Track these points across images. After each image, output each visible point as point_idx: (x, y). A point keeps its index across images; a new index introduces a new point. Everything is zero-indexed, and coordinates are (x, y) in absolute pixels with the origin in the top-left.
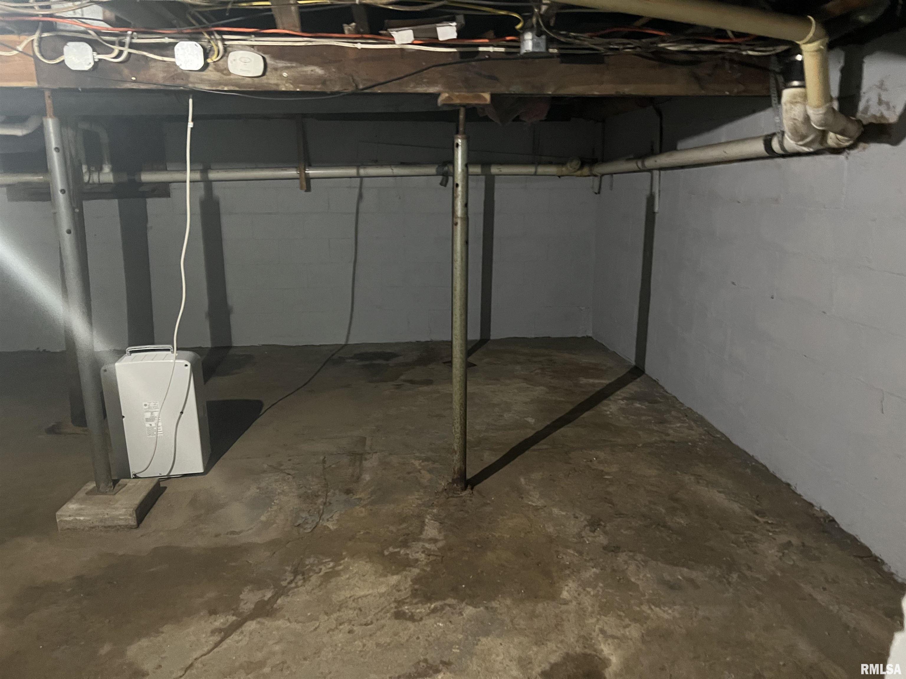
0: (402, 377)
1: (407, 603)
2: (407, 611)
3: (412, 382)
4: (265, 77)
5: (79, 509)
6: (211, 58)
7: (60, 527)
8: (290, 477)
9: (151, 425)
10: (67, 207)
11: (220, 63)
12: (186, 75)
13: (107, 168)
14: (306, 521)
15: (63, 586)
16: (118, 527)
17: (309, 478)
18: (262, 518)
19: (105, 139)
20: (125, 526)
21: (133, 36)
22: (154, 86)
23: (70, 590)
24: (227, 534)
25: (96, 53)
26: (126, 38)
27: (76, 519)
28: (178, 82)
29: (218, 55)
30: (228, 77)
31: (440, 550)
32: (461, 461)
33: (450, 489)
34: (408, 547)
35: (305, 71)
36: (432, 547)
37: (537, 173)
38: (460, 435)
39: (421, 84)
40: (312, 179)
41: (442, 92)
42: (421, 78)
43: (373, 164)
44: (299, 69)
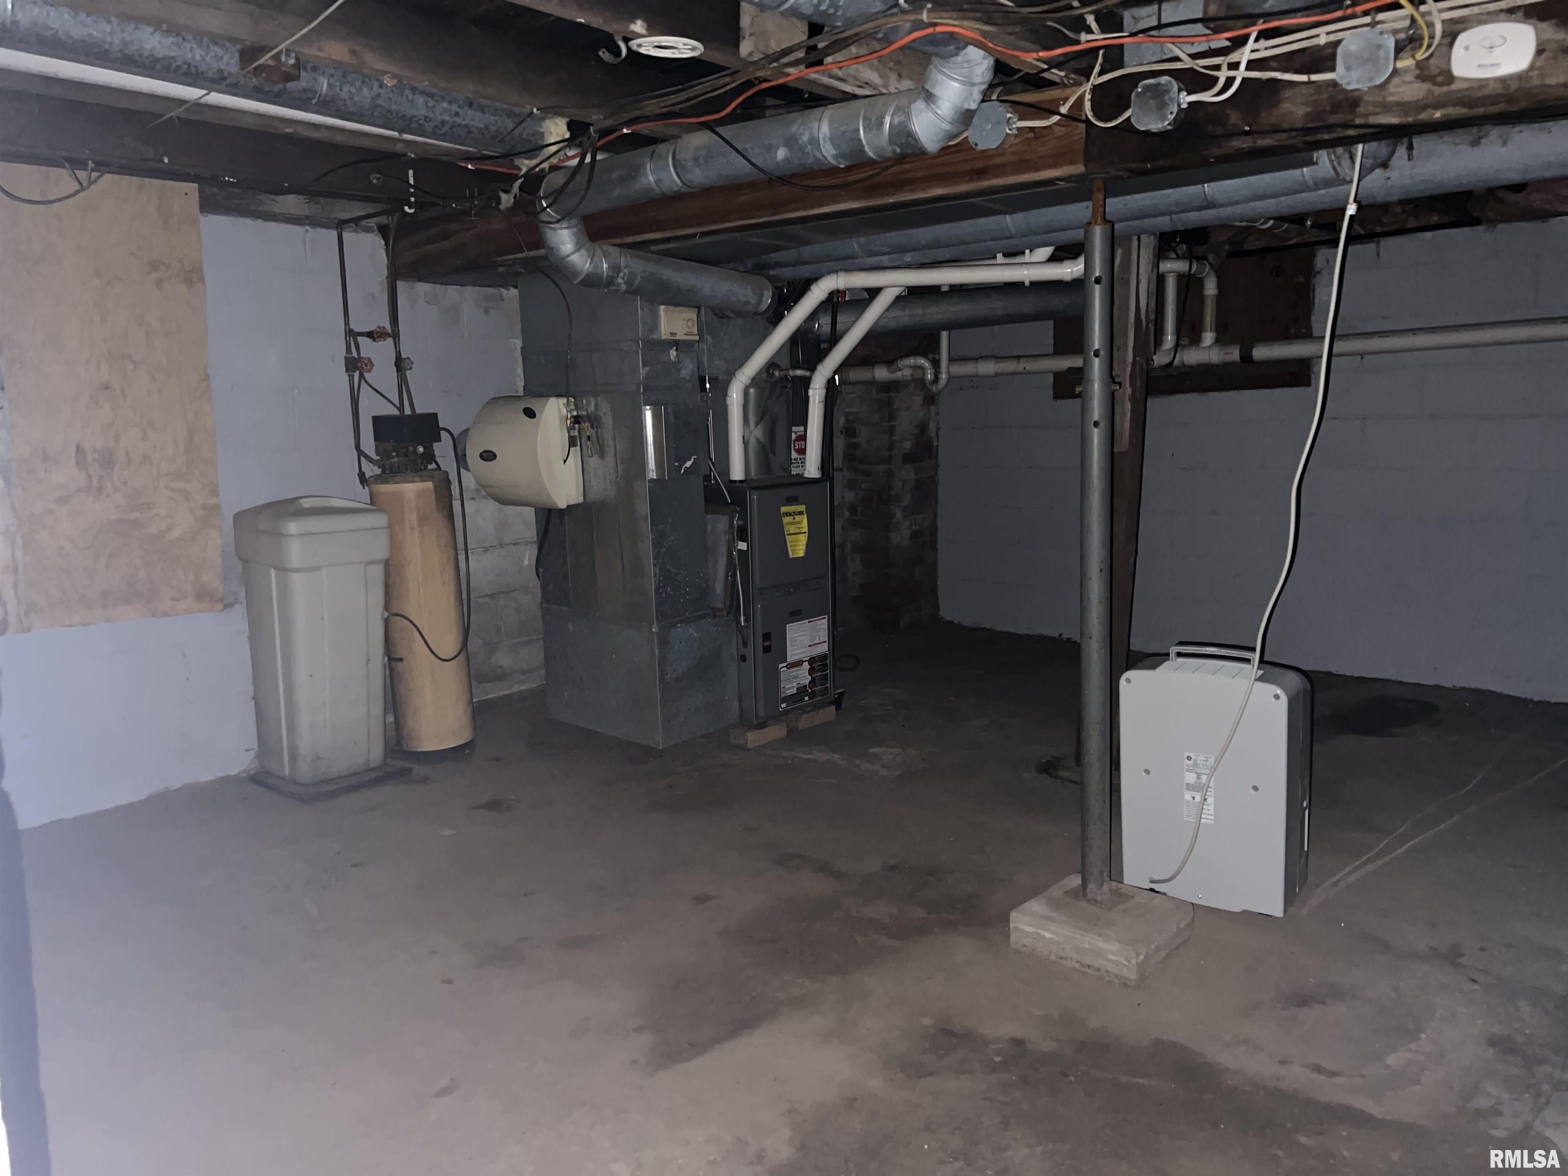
4: (1536, 73)
5: (1048, 918)
6: (1413, 56)
7: (1013, 937)
8: (1476, 987)
9: (1194, 798)
10: (1102, 380)
11: (1432, 61)
12: (1352, 101)
13: (1209, 337)
14: (1498, 1107)
15: (991, 1046)
16: (1103, 972)
17: (1525, 1008)
18: (1391, 1060)
19: (1211, 288)
20: (1116, 976)
21: (1257, 46)
22: (1284, 136)
23: (998, 1059)
24: (1306, 1066)
25: (1185, 93)
26: (1243, 54)
27: (1039, 933)
28: (1334, 119)
29: (1429, 46)
30: (1445, 89)
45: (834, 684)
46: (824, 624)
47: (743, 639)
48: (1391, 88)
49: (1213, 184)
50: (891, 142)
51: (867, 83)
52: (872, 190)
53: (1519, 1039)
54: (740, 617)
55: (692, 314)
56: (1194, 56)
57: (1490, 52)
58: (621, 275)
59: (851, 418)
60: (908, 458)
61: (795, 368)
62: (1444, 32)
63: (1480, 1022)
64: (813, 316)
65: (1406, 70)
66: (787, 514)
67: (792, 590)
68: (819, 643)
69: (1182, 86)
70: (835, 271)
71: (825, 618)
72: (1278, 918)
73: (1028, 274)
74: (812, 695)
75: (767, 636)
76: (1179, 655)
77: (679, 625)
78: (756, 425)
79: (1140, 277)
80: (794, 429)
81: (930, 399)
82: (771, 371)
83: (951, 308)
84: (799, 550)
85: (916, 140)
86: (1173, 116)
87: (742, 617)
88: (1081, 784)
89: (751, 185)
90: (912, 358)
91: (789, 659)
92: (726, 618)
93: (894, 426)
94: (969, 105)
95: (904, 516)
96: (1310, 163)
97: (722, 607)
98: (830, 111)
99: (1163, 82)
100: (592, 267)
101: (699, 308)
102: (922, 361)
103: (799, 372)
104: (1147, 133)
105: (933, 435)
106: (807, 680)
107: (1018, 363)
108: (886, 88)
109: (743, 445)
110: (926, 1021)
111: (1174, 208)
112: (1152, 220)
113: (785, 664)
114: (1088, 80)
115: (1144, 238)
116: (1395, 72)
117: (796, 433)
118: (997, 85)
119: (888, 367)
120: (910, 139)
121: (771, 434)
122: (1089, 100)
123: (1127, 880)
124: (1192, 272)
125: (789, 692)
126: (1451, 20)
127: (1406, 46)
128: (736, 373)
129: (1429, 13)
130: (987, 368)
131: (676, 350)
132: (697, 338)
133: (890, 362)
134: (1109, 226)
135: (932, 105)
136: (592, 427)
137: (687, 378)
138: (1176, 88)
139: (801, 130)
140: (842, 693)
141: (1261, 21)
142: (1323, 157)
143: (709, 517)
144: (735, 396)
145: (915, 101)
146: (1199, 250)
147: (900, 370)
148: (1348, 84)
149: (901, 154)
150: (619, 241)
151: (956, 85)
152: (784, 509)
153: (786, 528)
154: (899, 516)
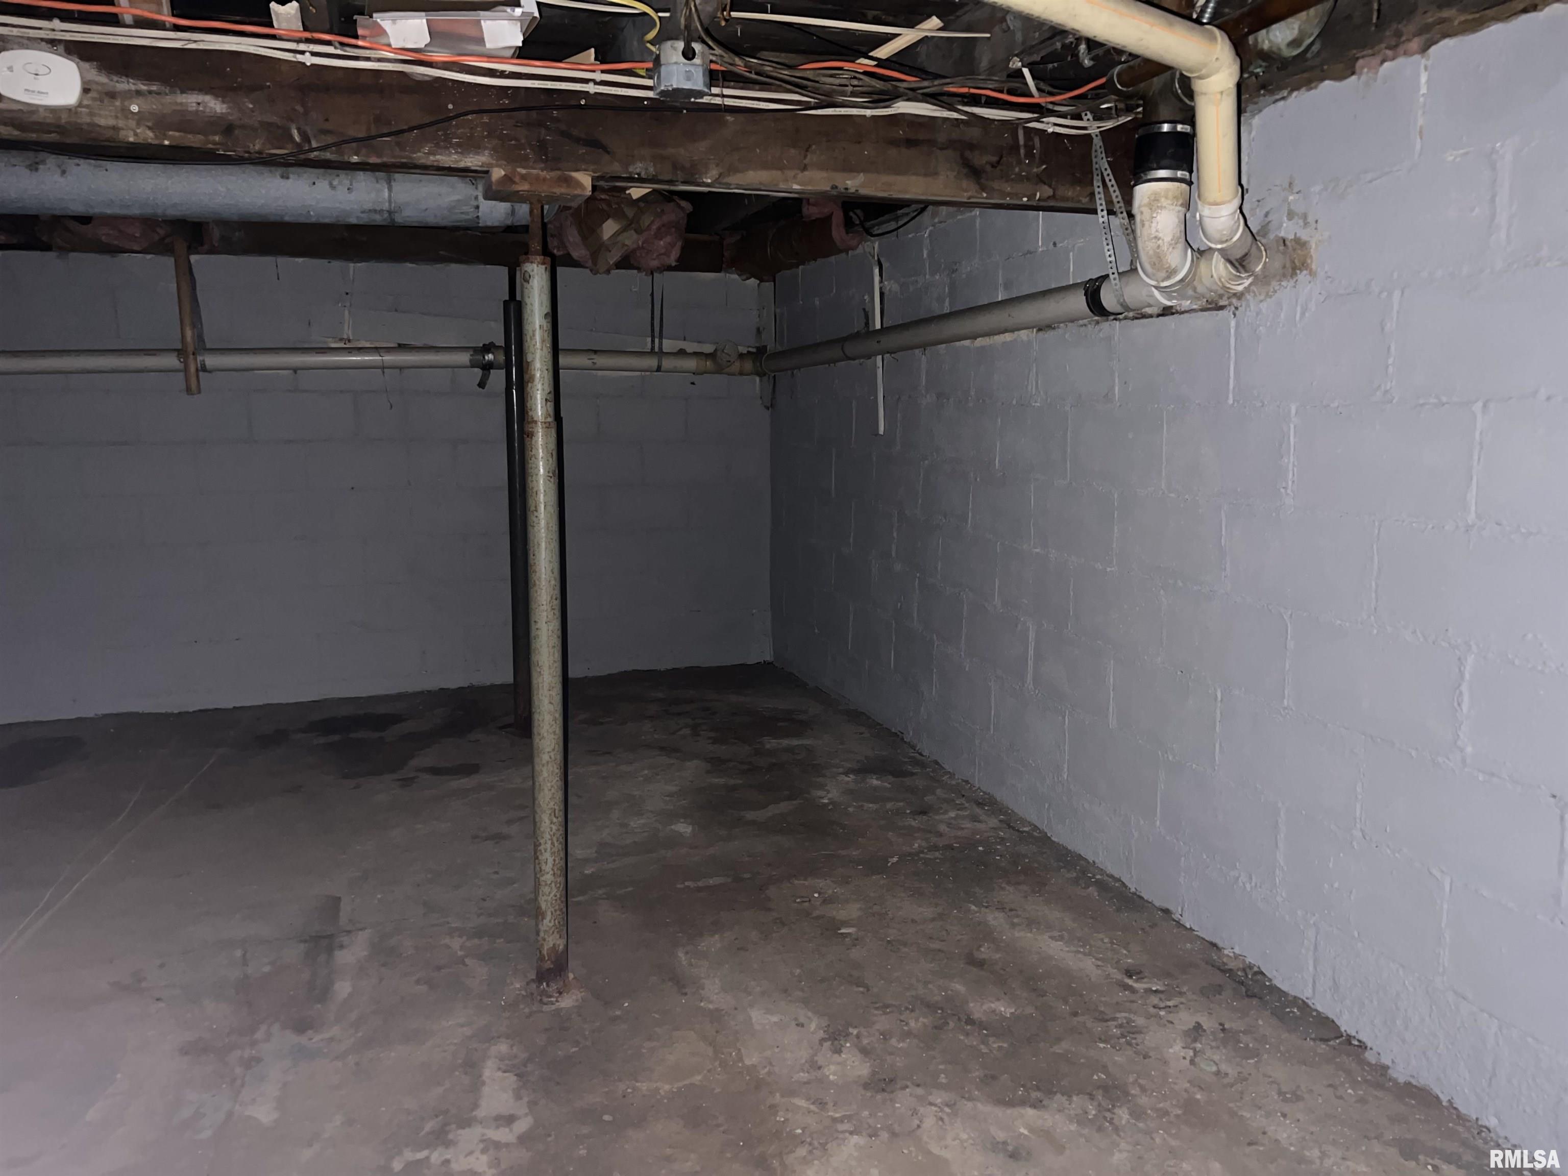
0: (414, 763)
3: (436, 771)
4: (85, 110)
8: (162, 1005)
14: (200, 1111)
31: (523, 1139)
32: (555, 933)
33: (532, 994)
34: (448, 1144)
35: (181, 104)
36: (503, 1135)
37: (662, 369)
38: (552, 878)
39: (446, 148)
40: (210, 372)
41: (491, 165)
42: (446, 135)
43: (342, 345)
44: (168, 99)
53: (208, 1036)
57: (36, 79)
63: (171, 1037)
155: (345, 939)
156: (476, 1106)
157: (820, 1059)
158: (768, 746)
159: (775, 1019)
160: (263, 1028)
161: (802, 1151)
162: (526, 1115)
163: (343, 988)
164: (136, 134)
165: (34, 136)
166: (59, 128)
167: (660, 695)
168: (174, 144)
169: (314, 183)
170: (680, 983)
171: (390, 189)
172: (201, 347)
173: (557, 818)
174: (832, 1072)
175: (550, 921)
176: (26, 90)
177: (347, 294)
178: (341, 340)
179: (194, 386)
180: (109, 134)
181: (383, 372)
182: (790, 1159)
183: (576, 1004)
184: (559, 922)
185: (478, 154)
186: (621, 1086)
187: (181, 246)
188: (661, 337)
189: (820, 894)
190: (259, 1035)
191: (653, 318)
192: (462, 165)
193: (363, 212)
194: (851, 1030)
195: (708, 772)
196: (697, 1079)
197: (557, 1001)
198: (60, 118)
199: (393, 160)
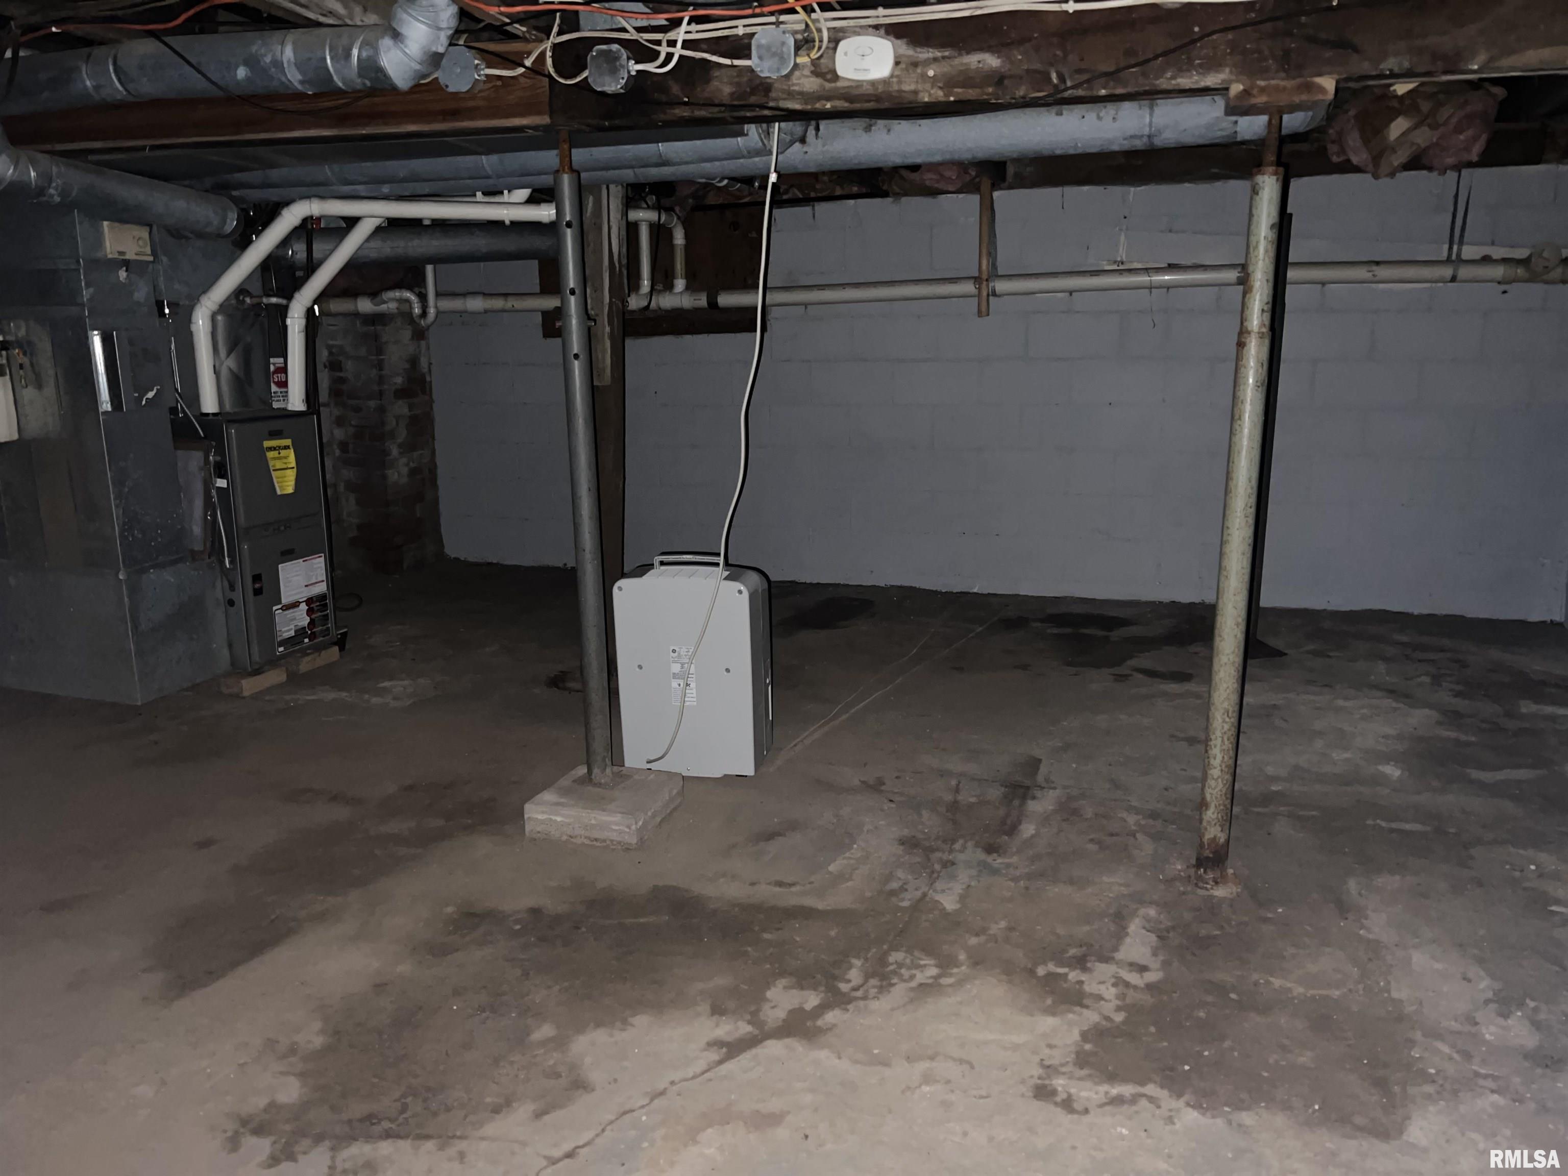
0: (1131, 662)
1: (1064, 1073)
2: (1060, 1089)
3: (1151, 674)
4: (895, 80)
5: (557, 804)
6: (808, 55)
7: (528, 828)
8: (893, 805)
9: (679, 685)
10: (578, 317)
11: (822, 61)
12: (765, 87)
13: (680, 284)
14: (905, 887)
15: (511, 919)
16: (608, 842)
17: (925, 813)
18: (831, 868)
19: (679, 238)
20: (619, 843)
21: (690, 28)
22: (716, 109)
23: (518, 927)
24: (769, 884)
25: (633, 62)
26: (679, 33)
27: (551, 819)
28: (753, 100)
29: (820, 48)
30: (833, 85)
31: (1149, 987)
32: (1217, 825)
33: (1190, 877)
34: (1085, 969)
35: (966, 64)
36: (1133, 978)
37: (1459, 278)
38: (1219, 773)
39: (1188, 70)
40: (999, 296)
41: (1230, 82)
42: (1189, 58)
43: (1115, 267)
44: (957, 61)
45: (335, 623)
46: (320, 563)
47: (229, 581)
48: (794, 79)
49: (665, 144)
50: (360, 75)
51: (331, 12)
52: (342, 120)
53: (921, 836)
54: (224, 558)
55: (144, 233)
56: (639, 30)
57: (863, 59)
58: (54, 185)
59: (334, 350)
60: (402, 393)
61: (269, 296)
62: (829, 38)
63: (894, 829)
64: (285, 242)
65: (804, 66)
66: (271, 449)
67: (282, 528)
68: (316, 583)
69: (631, 55)
70: (308, 197)
71: (321, 557)
72: (750, 776)
73: (508, 214)
74: (312, 637)
75: (257, 578)
76: (662, 563)
77: (152, 571)
78: (228, 355)
79: (611, 224)
80: (272, 360)
81: (420, 334)
82: (241, 298)
83: (435, 243)
84: (288, 486)
85: (386, 76)
86: (625, 81)
87: (227, 559)
88: (583, 691)
89: (208, 101)
90: (398, 290)
91: (284, 601)
92: (208, 561)
93: (383, 360)
94: (437, 48)
95: (400, 453)
96: (742, 134)
97: (202, 549)
98: (293, 36)
99: (614, 50)
100: (17, 174)
101: (150, 226)
102: (408, 295)
103: (274, 300)
104: (603, 94)
105: (426, 370)
106: (305, 621)
107: (506, 300)
108: (351, 19)
109: (214, 376)
110: (450, 909)
111: (634, 163)
112: (617, 172)
113: (280, 606)
114: (548, 39)
115: (612, 187)
116: (796, 65)
117: (274, 364)
118: (463, 32)
119: (371, 300)
120: (379, 74)
121: (246, 362)
122: (550, 57)
123: (627, 764)
124: (661, 222)
125: (286, 635)
126: (834, 28)
127: (803, 46)
128: (200, 298)
129: (817, 21)
130: (476, 304)
131: (127, 271)
132: (151, 259)
133: (374, 295)
134: (575, 175)
135: (401, 45)
136: (25, 354)
137: (142, 300)
138: (625, 56)
139: (263, 51)
140: (346, 633)
141: (691, 8)
142: (752, 130)
143: (180, 453)
144: (201, 322)
145: (383, 37)
146: (666, 202)
147: (384, 302)
148: (761, 71)
149: (370, 88)
150: (48, 147)
151: (423, 27)
152: (267, 444)
153: (271, 463)
154: (395, 451)
155: (1038, 793)
156: (1116, 949)
157: (1479, 1016)
158: (1524, 710)
159: (1438, 966)
160: (961, 841)
161: (1429, 1089)
162: (1158, 970)
163: (1028, 829)
164: (930, 95)
165: (857, 106)
166: (878, 98)
167: (1404, 638)
168: (957, 99)
169: (1083, 117)
170: (1343, 908)
171: (1151, 115)
172: (994, 275)
173: (1230, 718)
174: (1489, 1033)
175: (1213, 813)
176: (855, 69)
177: (1125, 218)
178: (1115, 262)
179: (984, 309)
180: (911, 97)
181: (1151, 292)
182: (1412, 1090)
183: (1231, 896)
184: (1222, 817)
185: (1217, 72)
186: (1255, 976)
187: (986, 183)
188: (1461, 243)
189: (1537, 866)
190: (957, 846)
191: (1453, 222)
192: (1202, 84)
193: (1125, 139)
194: (1528, 1001)
195: (1439, 723)
196: (1336, 993)
197: (1212, 889)
198: (877, 89)
199: (1136, 89)
